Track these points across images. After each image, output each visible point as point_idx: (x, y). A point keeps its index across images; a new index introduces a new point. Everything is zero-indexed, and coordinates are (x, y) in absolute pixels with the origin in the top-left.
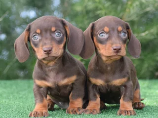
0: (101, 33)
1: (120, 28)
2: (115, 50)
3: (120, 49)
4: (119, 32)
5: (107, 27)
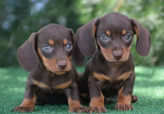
2: (60, 66)
3: (65, 66)
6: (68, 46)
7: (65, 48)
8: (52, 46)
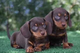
6: (66, 17)
7: (65, 18)
8: (59, 16)
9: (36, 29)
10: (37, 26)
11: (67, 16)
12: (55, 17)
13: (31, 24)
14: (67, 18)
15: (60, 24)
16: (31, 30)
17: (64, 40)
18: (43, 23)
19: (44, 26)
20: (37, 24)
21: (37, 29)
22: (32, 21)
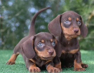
0: (66, 21)
1: (78, 19)
3: (78, 31)
4: (77, 21)
5: (70, 17)
8: (70, 21)
9: (42, 46)
10: (44, 43)
11: (80, 21)
12: (64, 22)
13: (36, 40)
14: (80, 23)
15: (71, 30)
16: (36, 48)
17: (75, 60)
18: (52, 40)
19: (53, 43)
20: (44, 40)
21: (44, 47)
22: (38, 36)
